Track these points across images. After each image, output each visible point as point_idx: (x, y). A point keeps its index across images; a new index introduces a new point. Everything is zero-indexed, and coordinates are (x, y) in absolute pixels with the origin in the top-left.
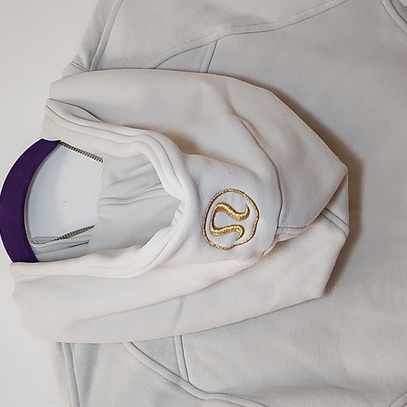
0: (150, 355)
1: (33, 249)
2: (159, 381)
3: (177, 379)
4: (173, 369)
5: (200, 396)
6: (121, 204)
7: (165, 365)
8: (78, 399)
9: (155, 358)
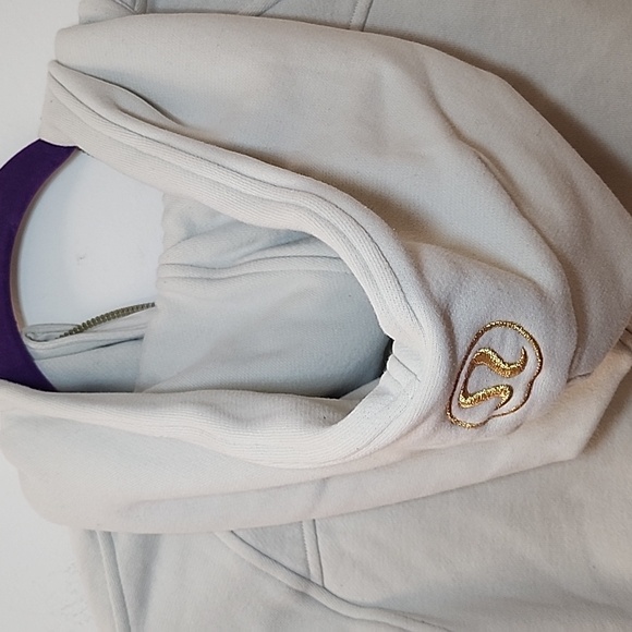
0: (260, 547)
1: (30, 350)
2: (275, 588)
3: (306, 585)
4: (300, 569)
5: (344, 610)
6: (208, 279)
7: (286, 564)
8: (127, 620)
9: (268, 551)
